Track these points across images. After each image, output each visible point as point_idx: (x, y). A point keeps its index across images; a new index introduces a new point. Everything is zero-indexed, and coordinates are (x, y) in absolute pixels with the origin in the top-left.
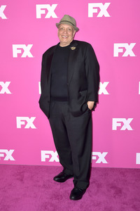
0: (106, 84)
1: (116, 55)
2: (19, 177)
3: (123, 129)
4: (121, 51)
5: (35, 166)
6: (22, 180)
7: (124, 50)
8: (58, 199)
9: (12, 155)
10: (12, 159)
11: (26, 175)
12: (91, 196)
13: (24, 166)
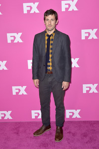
0: (77, 59)
1: (83, 38)
2: (15, 131)
3: (91, 92)
4: (87, 35)
5: (28, 122)
6: (18, 134)
7: (89, 34)
8: (45, 147)
9: (10, 115)
10: (10, 118)
11: (21, 129)
12: (69, 143)
13: (19, 123)
